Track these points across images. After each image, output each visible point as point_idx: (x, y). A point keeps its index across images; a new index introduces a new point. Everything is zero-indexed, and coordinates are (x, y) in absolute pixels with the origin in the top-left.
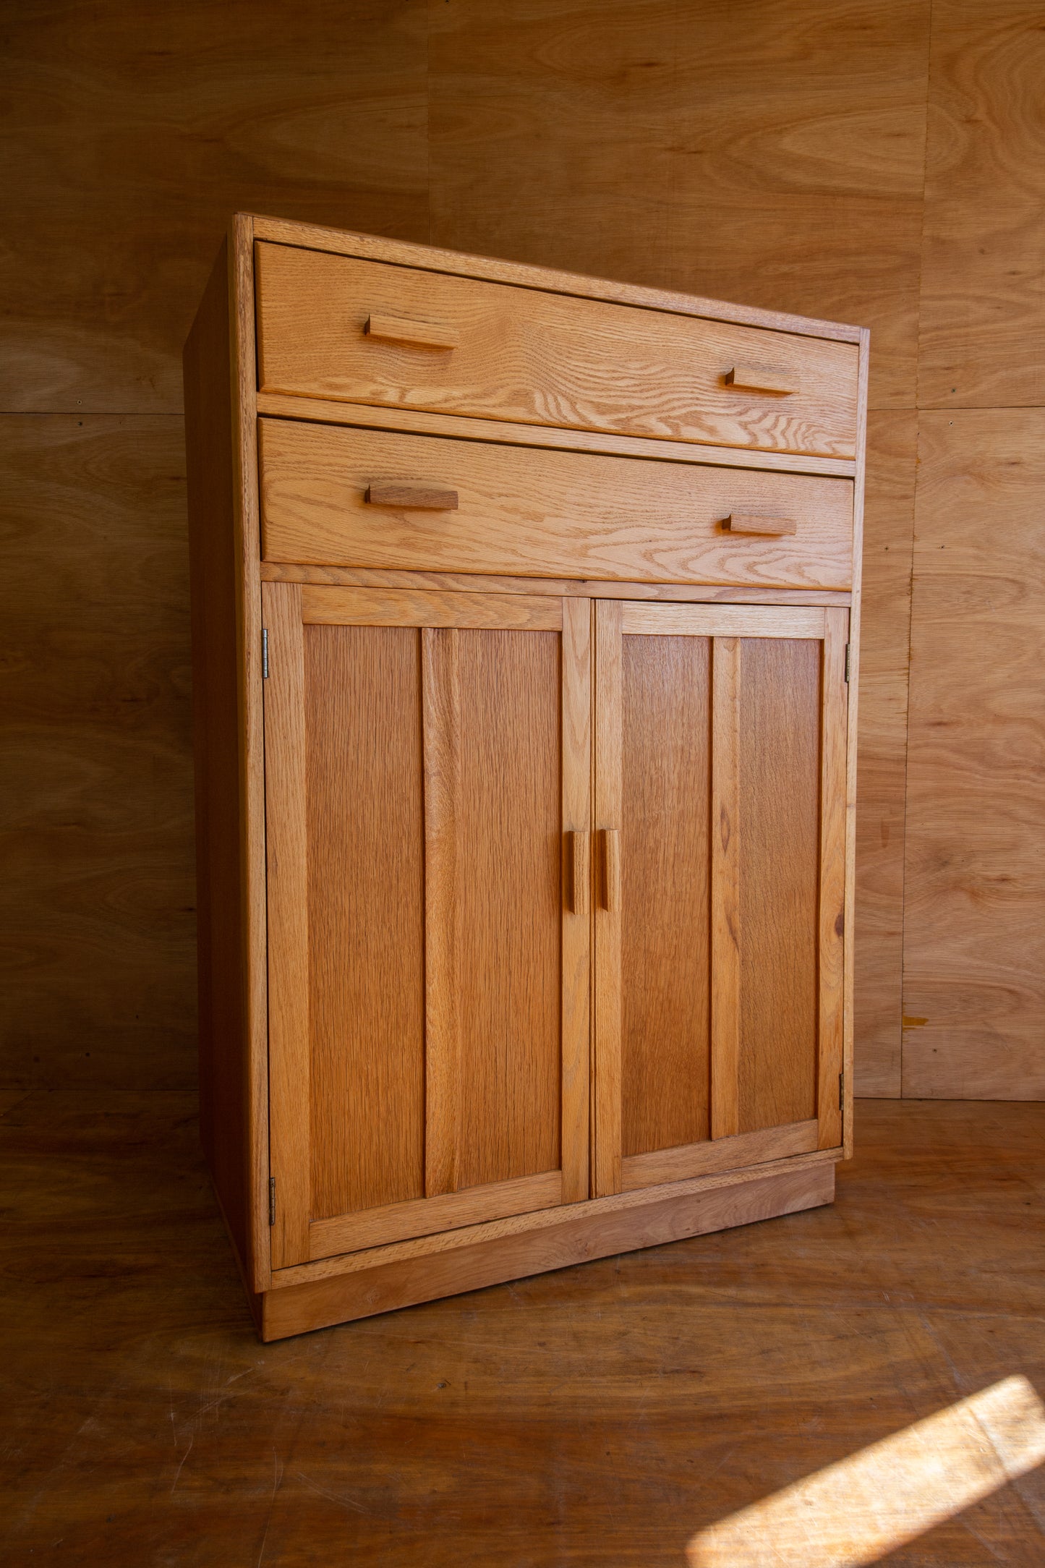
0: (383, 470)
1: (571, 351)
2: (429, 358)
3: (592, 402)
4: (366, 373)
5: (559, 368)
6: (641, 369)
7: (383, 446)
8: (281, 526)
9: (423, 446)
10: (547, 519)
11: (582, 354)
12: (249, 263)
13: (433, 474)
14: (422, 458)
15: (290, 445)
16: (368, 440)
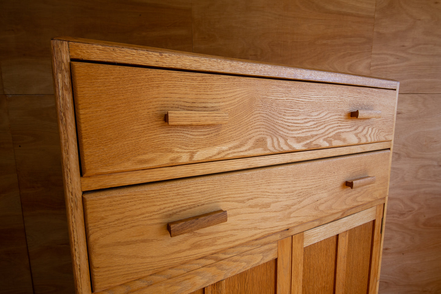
0: (179, 206)
1: (286, 111)
2: (208, 130)
3: (295, 137)
4: (167, 147)
5: (280, 122)
6: (317, 115)
7: (179, 191)
8: (106, 267)
9: (205, 184)
10: (272, 205)
11: (291, 112)
12: (67, 80)
13: (211, 199)
14: (204, 192)
15: (110, 210)
16: (169, 190)
